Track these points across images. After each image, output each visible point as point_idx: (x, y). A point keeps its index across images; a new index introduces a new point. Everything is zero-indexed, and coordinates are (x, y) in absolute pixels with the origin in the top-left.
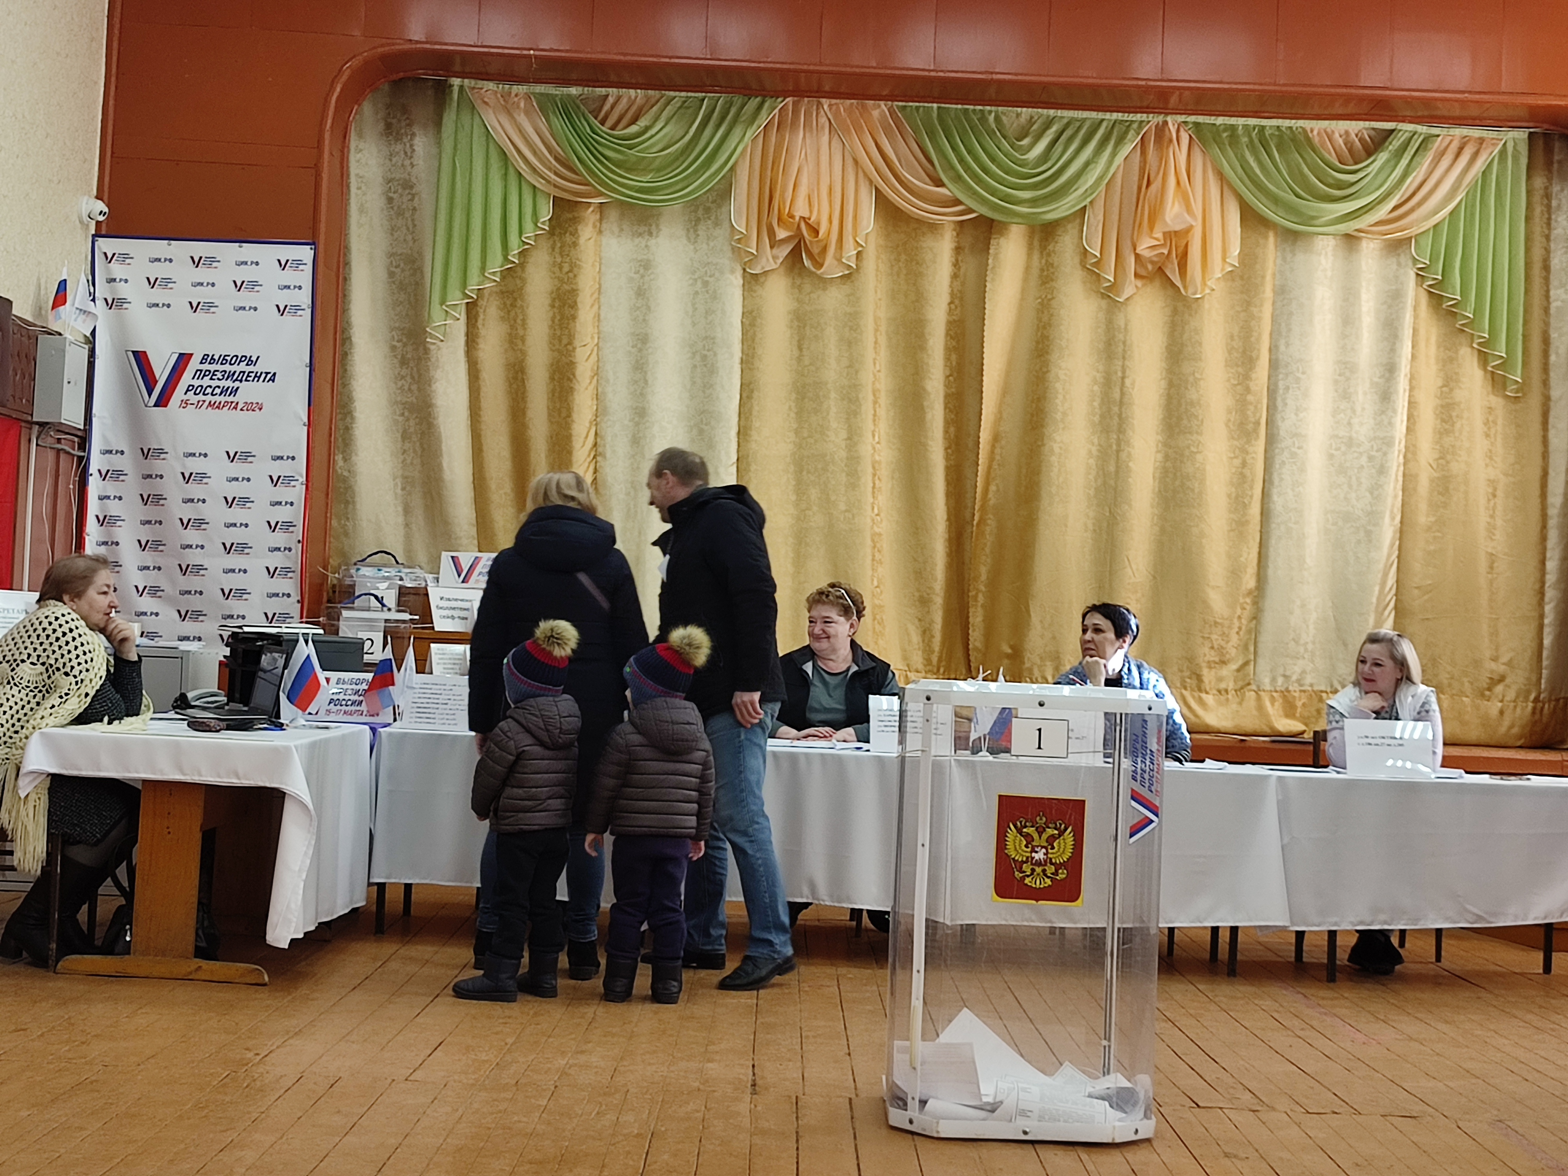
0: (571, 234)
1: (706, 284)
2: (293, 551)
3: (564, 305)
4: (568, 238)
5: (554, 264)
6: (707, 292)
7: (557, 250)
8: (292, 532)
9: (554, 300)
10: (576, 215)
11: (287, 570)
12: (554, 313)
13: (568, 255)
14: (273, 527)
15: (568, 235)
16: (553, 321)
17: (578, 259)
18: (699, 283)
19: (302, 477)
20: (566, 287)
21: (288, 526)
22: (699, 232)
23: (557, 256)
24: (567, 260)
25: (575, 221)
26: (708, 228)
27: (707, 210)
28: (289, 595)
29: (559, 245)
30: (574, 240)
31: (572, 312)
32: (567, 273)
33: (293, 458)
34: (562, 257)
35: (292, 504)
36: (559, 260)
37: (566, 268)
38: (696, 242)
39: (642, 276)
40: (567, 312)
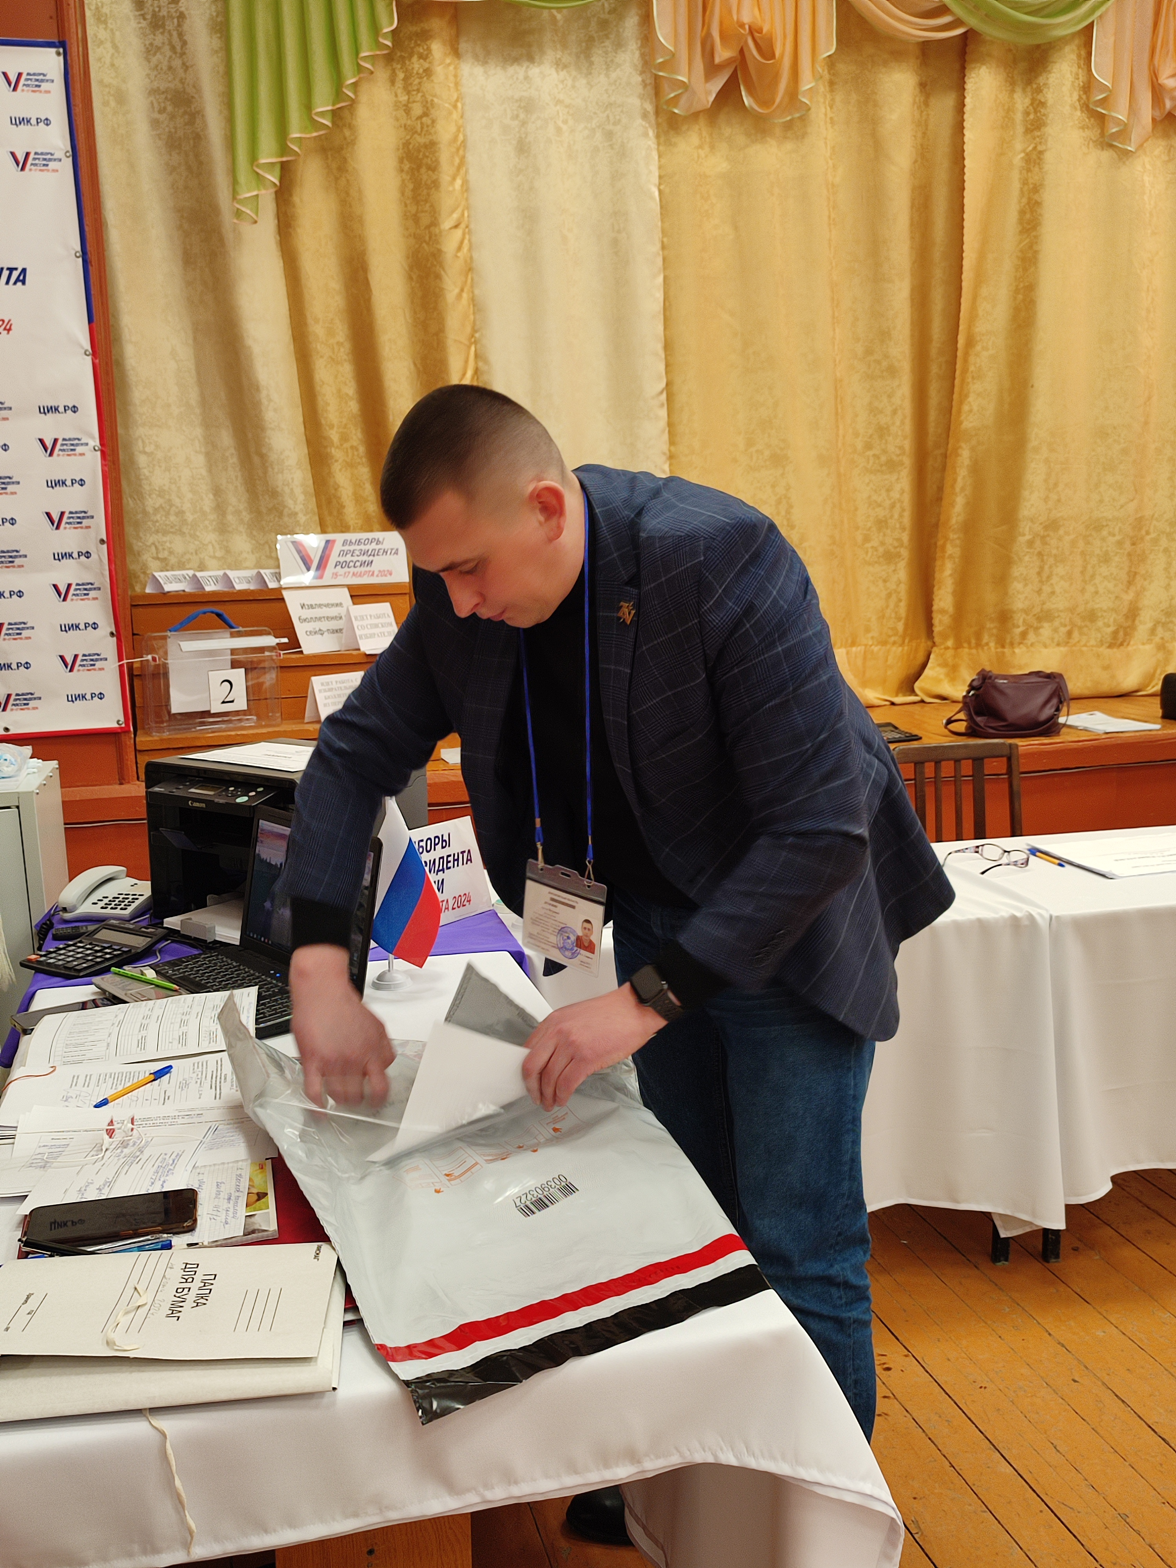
0: (421, 57)
1: (609, 135)
2: (94, 556)
3: (419, 167)
4: (416, 65)
5: (397, 105)
6: (611, 146)
7: (399, 84)
8: (88, 527)
9: (401, 160)
10: (426, 26)
11: (86, 589)
12: (403, 181)
13: (418, 90)
14: (56, 522)
15: (415, 59)
16: (403, 194)
17: (435, 96)
18: (599, 135)
19: (93, 438)
20: (421, 140)
21: (80, 518)
22: (593, 59)
23: (399, 91)
24: (419, 97)
25: (425, 36)
26: (606, 53)
27: (604, 24)
28: (95, 626)
29: (401, 75)
30: (426, 65)
31: (435, 177)
32: (420, 118)
33: (75, 409)
34: (409, 93)
35: (82, 483)
36: (404, 98)
37: (417, 110)
38: (590, 74)
39: (524, 123)
40: (425, 177)
